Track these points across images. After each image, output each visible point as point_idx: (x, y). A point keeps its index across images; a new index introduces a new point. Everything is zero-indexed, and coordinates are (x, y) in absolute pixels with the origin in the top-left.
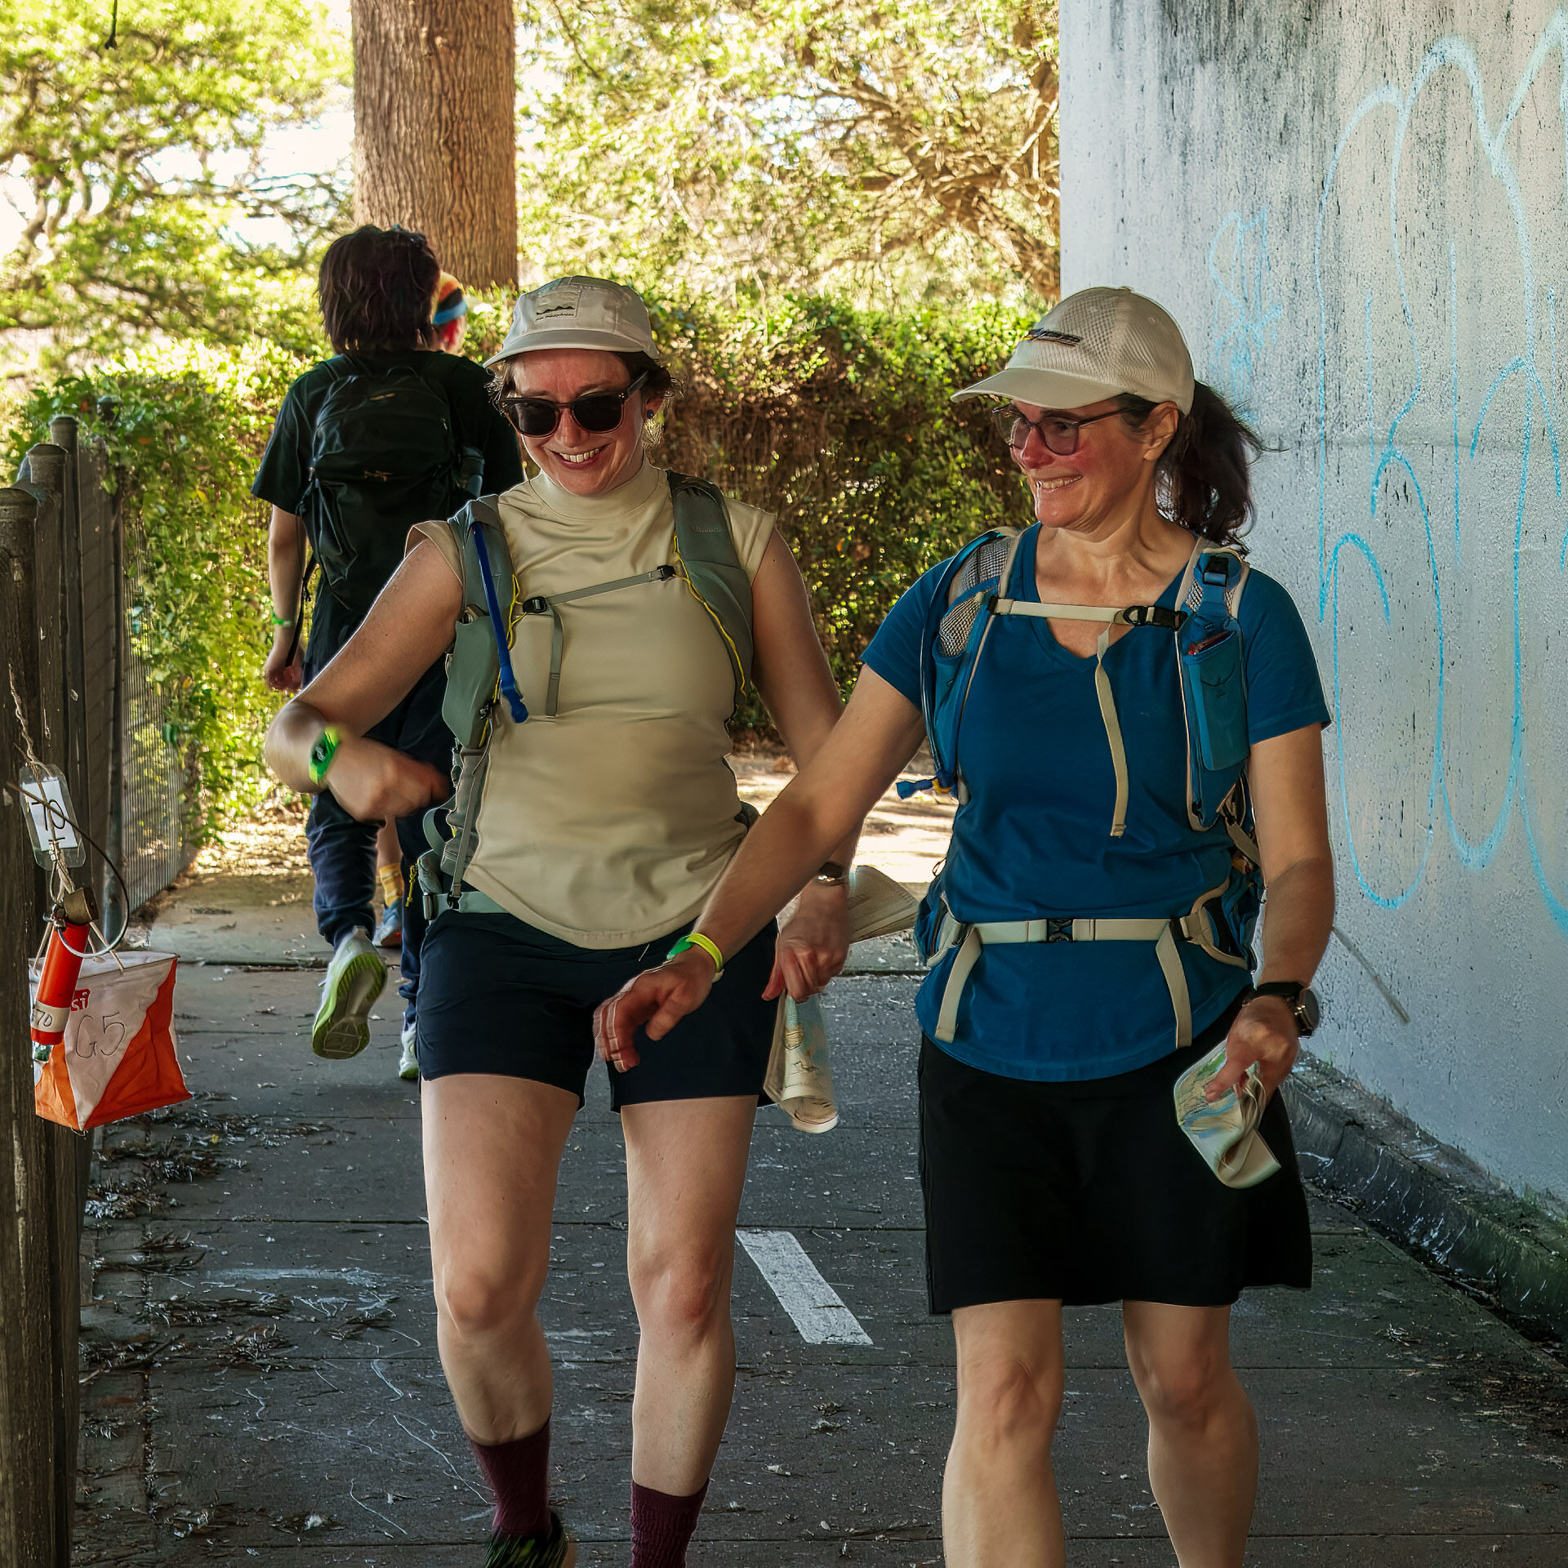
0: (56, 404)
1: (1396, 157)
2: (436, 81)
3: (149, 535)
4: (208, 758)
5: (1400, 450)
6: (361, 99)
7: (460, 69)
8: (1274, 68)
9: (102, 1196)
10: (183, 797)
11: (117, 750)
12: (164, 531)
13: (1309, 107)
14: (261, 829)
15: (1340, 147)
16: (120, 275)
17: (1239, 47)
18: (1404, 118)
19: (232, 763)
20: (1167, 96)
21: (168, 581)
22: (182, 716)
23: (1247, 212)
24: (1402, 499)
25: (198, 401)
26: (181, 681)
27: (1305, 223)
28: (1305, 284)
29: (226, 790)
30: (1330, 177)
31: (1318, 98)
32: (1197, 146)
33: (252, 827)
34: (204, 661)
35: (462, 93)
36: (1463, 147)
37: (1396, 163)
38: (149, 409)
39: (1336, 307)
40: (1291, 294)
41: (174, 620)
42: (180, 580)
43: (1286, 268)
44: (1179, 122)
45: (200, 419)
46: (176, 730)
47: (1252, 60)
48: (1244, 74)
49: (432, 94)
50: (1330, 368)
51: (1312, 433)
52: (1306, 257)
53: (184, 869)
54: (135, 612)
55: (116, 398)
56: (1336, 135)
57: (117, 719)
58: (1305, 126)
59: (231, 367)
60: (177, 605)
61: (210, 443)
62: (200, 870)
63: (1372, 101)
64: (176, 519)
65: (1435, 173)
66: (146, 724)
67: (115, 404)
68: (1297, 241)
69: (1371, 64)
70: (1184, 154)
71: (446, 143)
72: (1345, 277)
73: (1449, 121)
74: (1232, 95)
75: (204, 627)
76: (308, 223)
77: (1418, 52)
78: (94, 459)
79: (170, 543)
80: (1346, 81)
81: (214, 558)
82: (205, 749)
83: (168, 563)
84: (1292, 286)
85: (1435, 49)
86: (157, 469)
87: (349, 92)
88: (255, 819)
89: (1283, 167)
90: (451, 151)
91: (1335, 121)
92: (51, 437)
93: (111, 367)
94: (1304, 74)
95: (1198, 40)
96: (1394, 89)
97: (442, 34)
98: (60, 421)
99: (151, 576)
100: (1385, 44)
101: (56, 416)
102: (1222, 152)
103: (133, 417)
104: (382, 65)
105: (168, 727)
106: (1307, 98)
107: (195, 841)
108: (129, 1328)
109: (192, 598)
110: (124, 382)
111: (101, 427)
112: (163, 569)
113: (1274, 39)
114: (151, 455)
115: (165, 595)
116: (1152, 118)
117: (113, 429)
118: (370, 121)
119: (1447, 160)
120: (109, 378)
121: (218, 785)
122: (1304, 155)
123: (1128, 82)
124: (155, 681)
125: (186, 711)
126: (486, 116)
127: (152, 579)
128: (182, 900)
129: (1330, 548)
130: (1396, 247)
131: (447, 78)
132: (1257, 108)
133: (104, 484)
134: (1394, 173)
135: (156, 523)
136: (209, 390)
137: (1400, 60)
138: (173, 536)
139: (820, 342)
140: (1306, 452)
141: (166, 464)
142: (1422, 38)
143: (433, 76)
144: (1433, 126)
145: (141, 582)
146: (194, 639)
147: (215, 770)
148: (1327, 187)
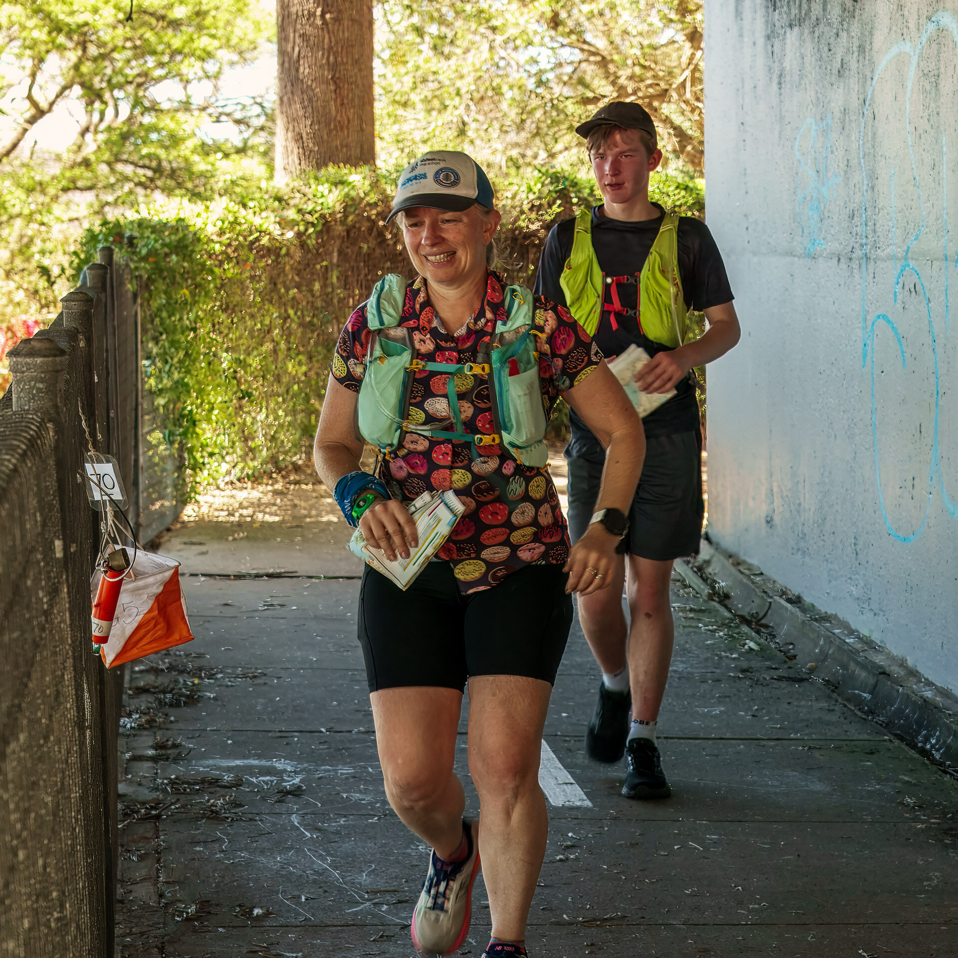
0: (101, 237)
1: (909, 84)
2: (326, 40)
3: (156, 316)
4: (191, 451)
5: (912, 264)
6: (282, 53)
7: (341, 34)
8: (835, 31)
9: (129, 715)
10: (176, 475)
11: (136, 447)
12: (164, 314)
13: (856, 54)
14: (223, 493)
15: (875, 79)
16: (135, 158)
17: (814, 18)
18: (915, 60)
19: (205, 454)
20: (770, 47)
21: (167, 344)
22: (175, 425)
23: (818, 118)
24: (914, 293)
25: (185, 235)
26: (175, 404)
27: (853, 125)
28: (854, 162)
29: (201, 470)
30: (869, 97)
31: (861, 49)
32: (788, 78)
33: (217, 492)
34: (189, 392)
35: (342, 48)
36: (951, 79)
37: (909, 88)
38: (156, 241)
39: (873, 176)
40: (845, 168)
41: (171, 367)
42: (174, 343)
43: (842, 153)
44: (777, 64)
45: (186, 247)
46: (171, 434)
47: (822, 25)
48: (816, 35)
49: (323, 49)
50: (869, 213)
51: (858, 253)
52: (854, 146)
53: (177, 517)
54: (146, 363)
55: (136, 234)
56: (872, 71)
57: (136, 428)
58: (853, 65)
59: (204, 215)
60: (172, 359)
61: (192, 261)
62: (186, 519)
63: (894, 50)
64: (172, 307)
65: (933, 94)
66: (153, 430)
67: (136, 238)
68: (848, 136)
69: (894, 28)
70: (780, 83)
71: (332, 78)
72: (879, 158)
73: (942, 62)
74: (809, 48)
75: (188, 372)
76: (249, 126)
77: (923, 20)
78: (123, 270)
79: (168, 321)
80: (879, 39)
81: (194, 330)
82: (189, 445)
83: (167, 333)
84: (846, 163)
85: (933, 19)
86: (160, 276)
87: (274, 47)
88: (218, 488)
89: (841, 91)
90: (335, 83)
91: (872, 63)
92: (98, 258)
93: (131, 215)
94: (853, 34)
95: (789, 13)
96: (909, 44)
97: (330, 12)
98: (104, 249)
99: (156, 340)
100: (903, 15)
101: (100, 246)
102: (803, 82)
103: (146, 245)
104: (295, 32)
105: (167, 432)
106: (855, 49)
107: (183, 499)
108: (146, 794)
109: (181, 354)
110: (141, 224)
111: (127, 252)
112: (164, 337)
113: (835, 12)
114: (156, 268)
115: (165, 353)
116: (761, 61)
117: (134, 253)
118: (286, 65)
119: (941, 86)
120: (132, 222)
121: (196, 467)
122: (854, 83)
123: (746, 39)
124: (159, 405)
125: (177, 422)
126: (356, 62)
127: (157, 343)
128: (176, 537)
129: (869, 324)
130: (909, 139)
131: (333, 39)
132: (824, 55)
133: (129, 286)
134: (908, 94)
135: (159, 310)
136: (191, 229)
137: (912, 25)
138: (170, 317)
139: (559, 198)
140: (855, 264)
141: (165, 274)
142: (926, 13)
143: (324, 39)
144: (932, 66)
145: (151, 345)
146: (183, 379)
147: (195, 458)
148: (867, 103)
